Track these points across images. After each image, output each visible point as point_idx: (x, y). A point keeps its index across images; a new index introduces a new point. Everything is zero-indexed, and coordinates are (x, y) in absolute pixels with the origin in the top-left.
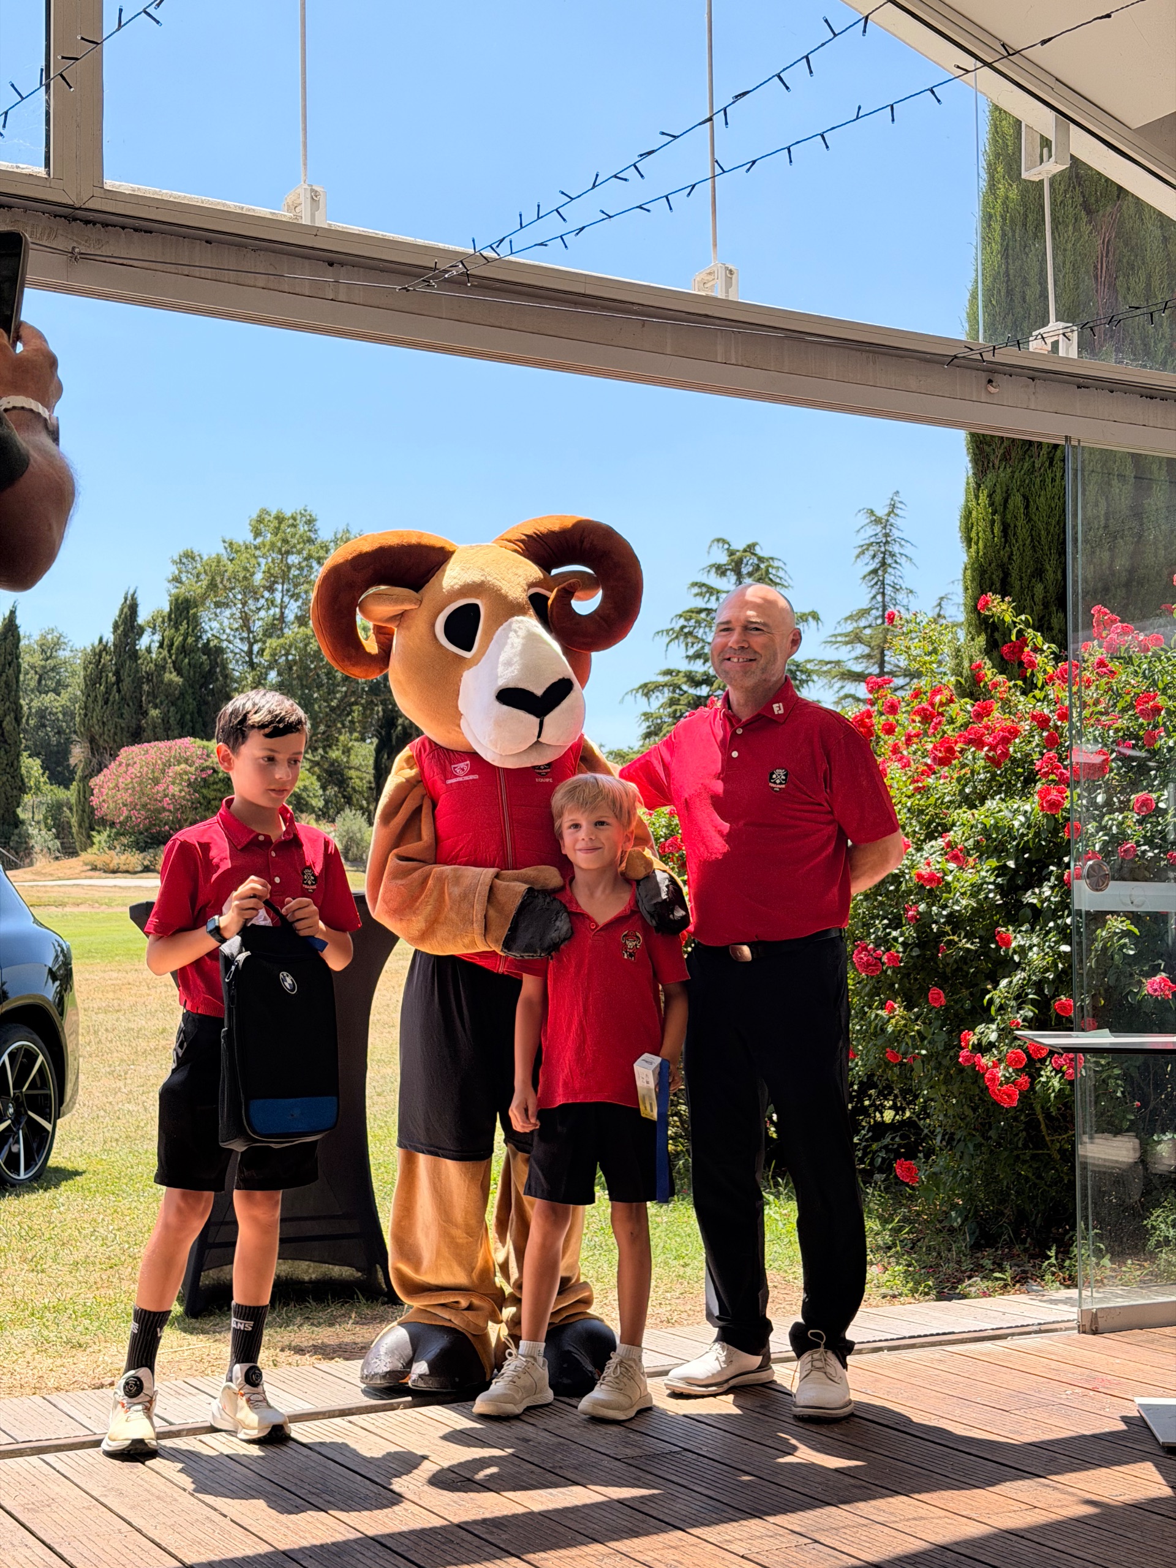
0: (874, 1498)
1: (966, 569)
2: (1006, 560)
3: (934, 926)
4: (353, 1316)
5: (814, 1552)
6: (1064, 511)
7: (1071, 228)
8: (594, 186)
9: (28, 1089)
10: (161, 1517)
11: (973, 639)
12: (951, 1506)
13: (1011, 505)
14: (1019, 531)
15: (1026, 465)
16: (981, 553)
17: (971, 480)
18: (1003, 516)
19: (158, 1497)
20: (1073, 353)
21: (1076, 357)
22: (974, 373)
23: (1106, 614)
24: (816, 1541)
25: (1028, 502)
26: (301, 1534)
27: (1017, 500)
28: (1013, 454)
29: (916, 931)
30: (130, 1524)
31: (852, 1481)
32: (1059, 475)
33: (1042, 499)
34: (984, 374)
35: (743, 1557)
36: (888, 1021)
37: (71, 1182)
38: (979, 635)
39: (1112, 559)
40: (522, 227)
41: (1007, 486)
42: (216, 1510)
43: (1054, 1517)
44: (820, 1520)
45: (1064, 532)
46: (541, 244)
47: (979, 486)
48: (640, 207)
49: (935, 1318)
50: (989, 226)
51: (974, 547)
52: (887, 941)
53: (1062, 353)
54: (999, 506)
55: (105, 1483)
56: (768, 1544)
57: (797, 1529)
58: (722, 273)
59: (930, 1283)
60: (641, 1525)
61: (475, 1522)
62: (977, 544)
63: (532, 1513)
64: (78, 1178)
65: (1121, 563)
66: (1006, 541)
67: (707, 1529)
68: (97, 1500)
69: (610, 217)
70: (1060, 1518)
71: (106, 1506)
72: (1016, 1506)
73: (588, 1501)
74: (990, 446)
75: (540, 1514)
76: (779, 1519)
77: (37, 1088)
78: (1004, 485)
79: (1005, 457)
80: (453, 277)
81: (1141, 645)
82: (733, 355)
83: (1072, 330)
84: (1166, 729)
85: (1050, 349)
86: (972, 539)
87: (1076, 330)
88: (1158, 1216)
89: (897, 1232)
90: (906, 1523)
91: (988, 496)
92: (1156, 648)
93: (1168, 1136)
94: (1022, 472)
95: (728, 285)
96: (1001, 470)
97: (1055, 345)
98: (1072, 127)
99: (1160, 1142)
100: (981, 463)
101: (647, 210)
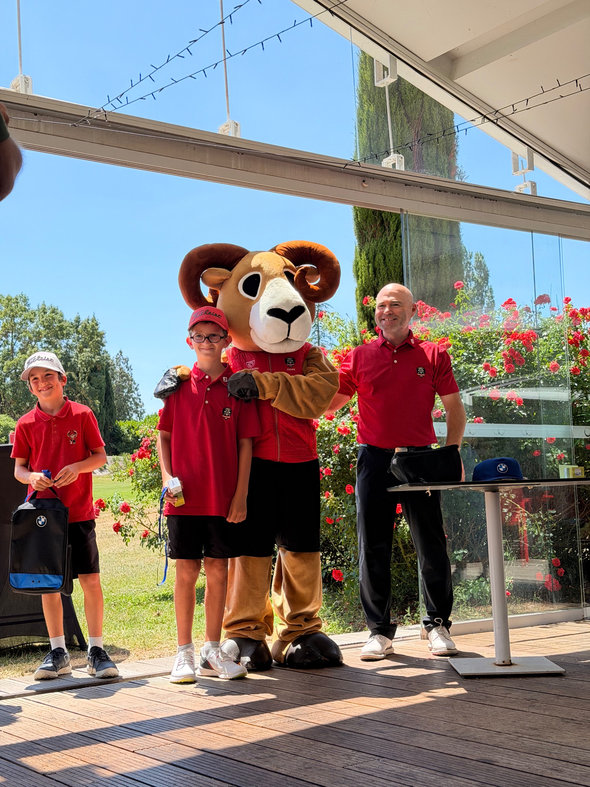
0: (325, 702)
1: (357, 290)
2: (375, 285)
3: (347, 455)
5: (297, 723)
6: (402, 261)
7: (399, 125)
8: (168, 61)
11: (361, 323)
12: (362, 703)
13: (377, 259)
14: (381, 271)
15: (383, 239)
16: (363, 282)
17: (358, 248)
18: (374, 264)
20: (403, 168)
21: (404, 170)
22: (356, 177)
23: (424, 305)
24: (297, 719)
25: (385, 256)
26: (40, 734)
27: (380, 256)
28: (377, 235)
29: (339, 458)
31: (315, 697)
32: (399, 243)
33: (392, 255)
34: (360, 178)
35: (262, 727)
36: (327, 501)
38: (364, 321)
39: (425, 283)
40: (132, 86)
41: (375, 250)
43: (411, 704)
45: (403, 271)
46: (142, 98)
47: (361, 250)
48: (190, 76)
49: (353, 638)
50: (361, 124)
51: (360, 279)
52: (325, 464)
53: (397, 168)
54: (371, 259)
56: (274, 722)
57: (288, 715)
58: (233, 126)
59: (350, 627)
60: (212, 719)
62: (361, 278)
65: (430, 285)
66: (375, 277)
67: (244, 718)
69: (176, 82)
70: (413, 704)
73: (184, 713)
74: (366, 231)
76: (280, 713)
78: (373, 249)
79: (373, 236)
80: (96, 119)
81: (441, 317)
82: (239, 165)
83: (402, 158)
84: (454, 356)
85: (391, 167)
86: (359, 276)
87: (403, 157)
88: (458, 590)
89: (334, 610)
90: (340, 710)
91: (366, 255)
92: (447, 319)
93: (461, 551)
94: (382, 243)
95: (236, 130)
96: (372, 242)
97: (394, 165)
98: (398, 60)
99: (457, 555)
100: (362, 239)
101: (195, 78)
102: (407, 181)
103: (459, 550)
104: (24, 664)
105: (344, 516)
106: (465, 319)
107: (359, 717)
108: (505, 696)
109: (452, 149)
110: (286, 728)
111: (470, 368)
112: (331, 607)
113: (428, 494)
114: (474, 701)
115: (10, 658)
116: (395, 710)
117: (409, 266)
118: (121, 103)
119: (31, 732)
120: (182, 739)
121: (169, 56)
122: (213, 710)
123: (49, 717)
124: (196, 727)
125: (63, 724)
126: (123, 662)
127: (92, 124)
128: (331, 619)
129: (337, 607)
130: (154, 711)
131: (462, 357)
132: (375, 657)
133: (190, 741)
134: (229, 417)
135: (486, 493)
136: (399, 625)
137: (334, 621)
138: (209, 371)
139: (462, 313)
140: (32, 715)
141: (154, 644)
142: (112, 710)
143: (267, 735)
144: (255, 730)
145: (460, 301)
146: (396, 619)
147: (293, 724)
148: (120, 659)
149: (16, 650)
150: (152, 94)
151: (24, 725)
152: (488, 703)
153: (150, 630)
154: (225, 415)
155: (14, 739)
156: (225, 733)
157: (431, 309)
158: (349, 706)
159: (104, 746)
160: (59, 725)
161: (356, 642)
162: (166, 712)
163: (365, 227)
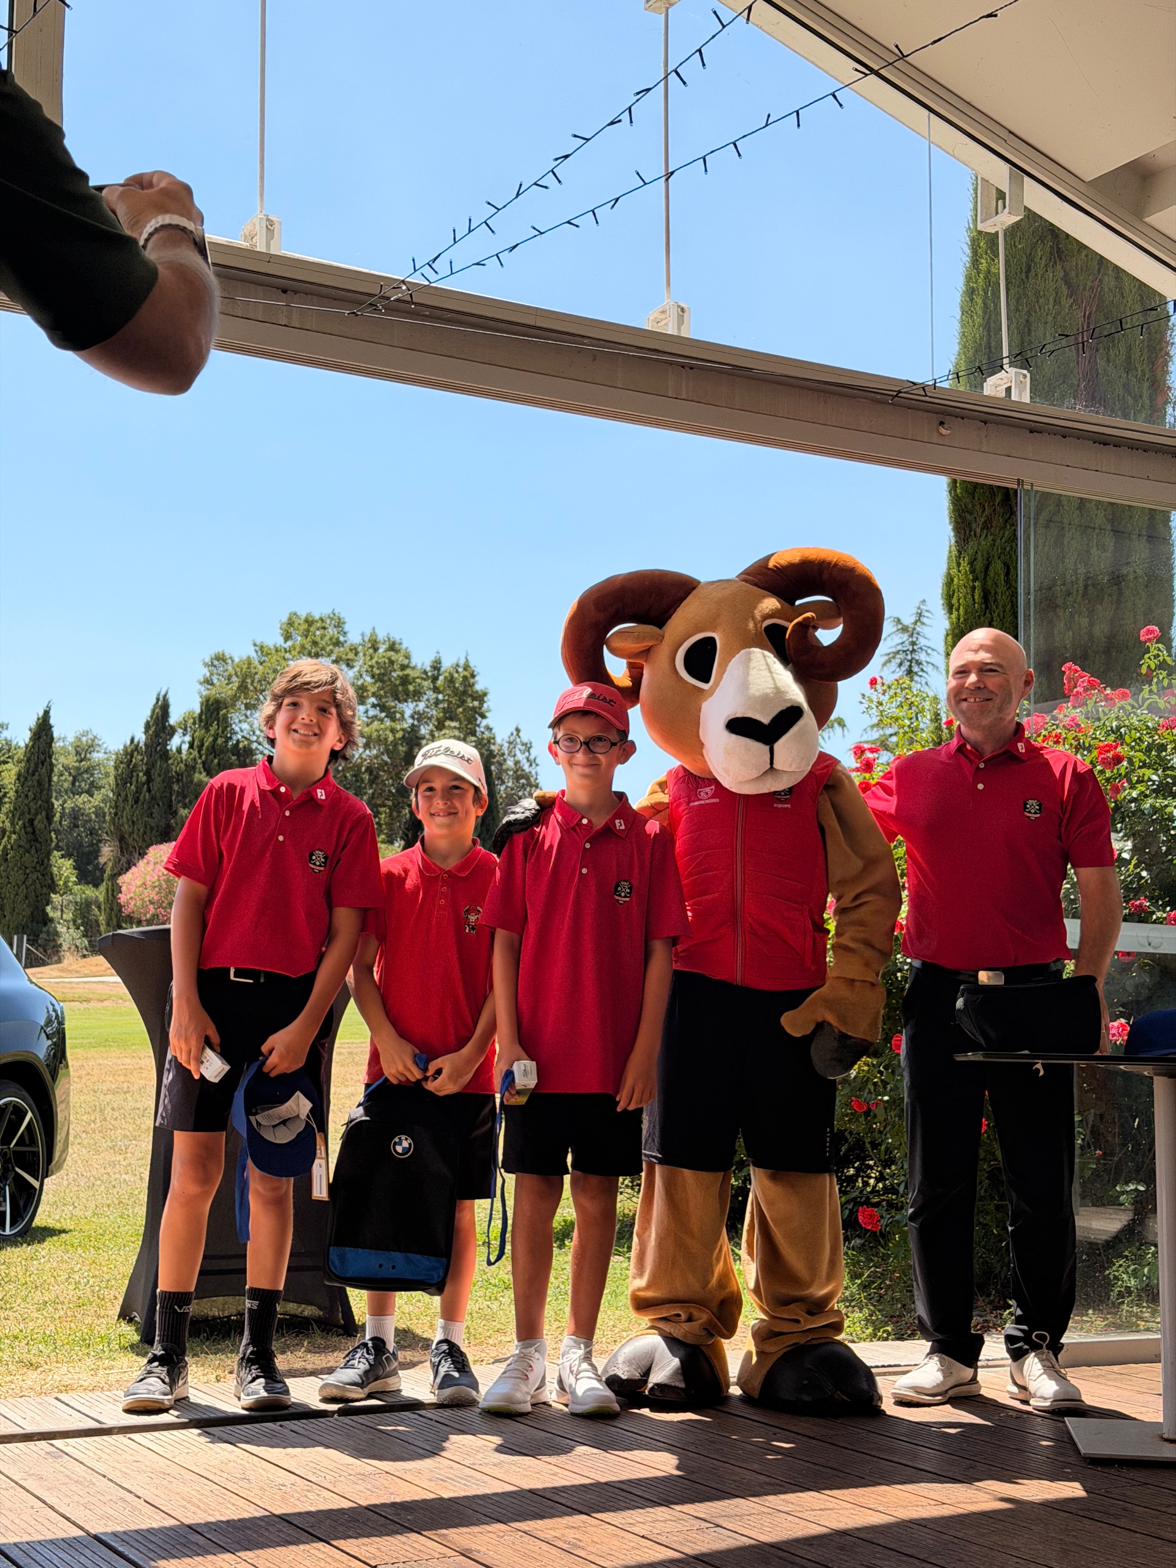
1: (947, 635)
4: (305, 1345)
5: (713, 1534)
8: (518, 195)
9: (15, 1145)
10: (76, 1498)
13: (991, 573)
14: (999, 597)
15: (1007, 533)
16: (962, 619)
17: (954, 548)
18: (984, 582)
19: (76, 1482)
20: (1026, 399)
21: (1027, 401)
22: (926, 414)
23: (1077, 671)
24: (718, 1526)
25: (1008, 569)
26: (211, 1512)
27: (997, 567)
28: (994, 523)
30: (44, 1502)
31: (768, 1480)
34: (935, 416)
35: (643, 1537)
37: (55, 1238)
39: (1091, 625)
40: (455, 242)
41: (988, 554)
42: (131, 1492)
43: (961, 1511)
44: (727, 1510)
46: (478, 264)
47: (960, 552)
48: (569, 222)
49: (884, 1354)
50: (972, 300)
51: (955, 613)
53: (1014, 397)
54: (980, 573)
55: (27, 1469)
56: (668, 1526)
57: (702, 1516)
58: (674, 313)
59: (889, 1328)
61: (383, 1505)
62: (958, 610)
63: (441, 1499)
64: (63, 1235)
65: (1101, 630)
66: (987, 608)
67: (612, 1514)
68: (16, 1483)
69: (541, 233)
70: (966, 1512)
71: (24, 1488)
72: (925, 1502)
73: (500, 1490)
74: (971, 514)
75: (450, 1499)
76: (688, 1508)
77: (25, 1145)
78: (985, 553)
79: (987, 526)
80: (398, 300)
81: (1107, 698)
82: (684, 389)
83: (1025, 376)
84: (1129, 781)
85: (1003, 395)
86: (953, 605)
87: (1028, 375)
88: (1121, 1266)
89: (864, 1287)
90: (811, 1513)
91: (969, 564)
92: (1123, 703)
93: (1132, 1187)
94: (1003, 540)
95: (681, 321)
96: (983, 538)
97: (1008, 390)
98: (1026, 179)
99: (1123, 1193)
100: (963, 532)
101: (577, 226)
102: (1033, 424)
103: (1127, 1183)
104: (229, 1355)
105: (886, 1098)
106: (1162, 704)
107: (844, 1533)
108: (1164, 1509)
109: (1161, 350)
110: (688, 1544)
111: (1166, 806)
112: (859, 1281)
113: (1038, 1070)
114: (1097, 1516)
115: (208, 1339)
116: (924, 1523)
117: (1032, 598)
118: (436, 272)
119: (194, 1505)
120: (478, 1548)
121: (521, 185)
122: (556, 1490)
123: (238, 1476)
124: (511, 1524)
125: (259, 1493)
126: (420, 1366)
127: (390, 309)
128: (854, 1307)
129: (874, 1282)
130: (442, 1480)
131: (1150, 783)
132: (915, 1400)
133: (491, 1553)
134: (628, 899)
135: (1155, 1078)
136: (994, 1331)
137: (861, 1310)
138: (590, 807)
139: (1155, 691)
140: (208, 1467)
141: (488, 1334)
142: (362, 1471)
143: (647, 1555)
144: (625, 1541)
145: (1153, 667)
146: (988, 1318)
147: (705, 1535)
148: (416, 1359)
149: (223, 1324)
150: (497, 255)
151: (187, 1489)
152: (1123, 1522)
153: (488, 1303)
154: (620, 895)
155: (157, 1518)
156: (565, 1542)
157: (1089, 681)
158: (831, 1506)
159: (323, 1549)
160: (252, 1494)
161: (886, 1364)
162: (465, 1485)
163: (970, 506)
